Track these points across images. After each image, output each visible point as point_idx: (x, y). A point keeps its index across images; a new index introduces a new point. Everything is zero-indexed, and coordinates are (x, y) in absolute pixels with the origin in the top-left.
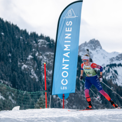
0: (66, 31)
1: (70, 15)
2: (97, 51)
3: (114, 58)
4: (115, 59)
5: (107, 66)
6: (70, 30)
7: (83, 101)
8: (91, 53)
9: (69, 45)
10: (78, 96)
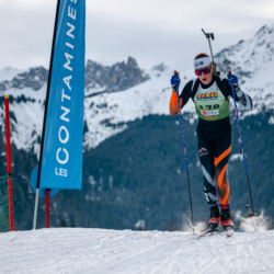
3: (7, 82)
4: (11, 84)
6: (74, 15)
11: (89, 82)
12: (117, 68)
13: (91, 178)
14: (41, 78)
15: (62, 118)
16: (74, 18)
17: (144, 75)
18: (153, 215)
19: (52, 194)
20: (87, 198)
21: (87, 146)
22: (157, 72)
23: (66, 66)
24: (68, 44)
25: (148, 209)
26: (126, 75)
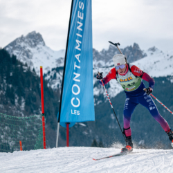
2: (38, 49)
3: (62, 58)
5: (53, 70)
8: (29, 51)
12: (127, 50)
13: (112, 115)
15: (74, 79)
16: (82, 18)
17: (143, 54)
18: (149, 137)
19: (70, 126)
20: (110, 127)
22: (151, 52)
23: (77, 48)
24: (78, 35)
25: (146, 134)
26: (133, 54)
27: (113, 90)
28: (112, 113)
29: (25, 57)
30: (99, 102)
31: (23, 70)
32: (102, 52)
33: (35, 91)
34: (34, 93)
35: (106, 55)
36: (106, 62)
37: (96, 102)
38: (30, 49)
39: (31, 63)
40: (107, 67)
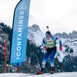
0: (20, 18)
1: (22, 7)
2: (37, 33)
6: (22, 17)
7: (28, 68)
8: (33, 34)
9: (22, 28)
10: (24, 65)
11: (74, 37)
13: (74, 66)
14: (59, 36)
21: (73, 56)
27: (74, 53)
28: (74, 65)
29: (31, 37)
30: (68, 59)
31: (29, 43)
32: (69, 34)
33: (36, 54)
34: (35, 55)
35: (71, 36)
36: (71, 39)
37: (66, 59)
38: (33, 33)
39: (34, 40)
40: (72, 42)
